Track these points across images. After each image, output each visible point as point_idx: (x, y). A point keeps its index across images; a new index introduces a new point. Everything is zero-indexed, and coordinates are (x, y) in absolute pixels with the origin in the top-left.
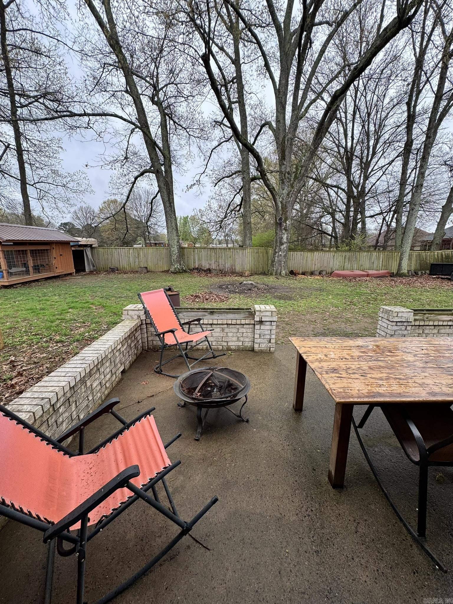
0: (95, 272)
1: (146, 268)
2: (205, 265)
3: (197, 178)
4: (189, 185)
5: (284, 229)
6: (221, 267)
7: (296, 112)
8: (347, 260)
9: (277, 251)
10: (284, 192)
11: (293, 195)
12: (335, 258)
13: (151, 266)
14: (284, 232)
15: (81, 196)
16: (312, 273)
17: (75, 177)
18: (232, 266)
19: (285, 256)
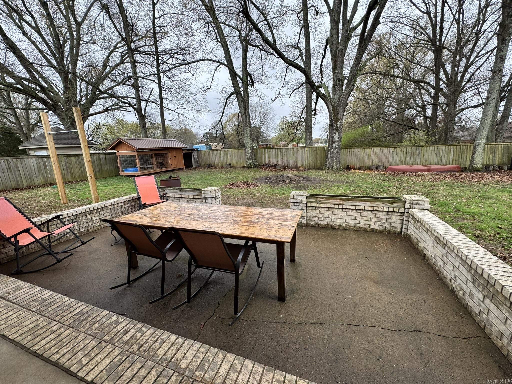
0: (199, 167)
1: (230, 164)
2: (274, 161)
3: (278, 92)
4: (274, 98)
5: (335, 129)
6: (286, 163)
7: (346, 26)
8: (409, 155)
9: (330, 148)
10: (336, 97)
11: (343, 99)
12: (395, 154)
13: (234, 163)
14: (335, 132)
15: (203, 115)
16: (369, 168)
17: (199, 102)
18: (295, 162)
19: (337, 153)
